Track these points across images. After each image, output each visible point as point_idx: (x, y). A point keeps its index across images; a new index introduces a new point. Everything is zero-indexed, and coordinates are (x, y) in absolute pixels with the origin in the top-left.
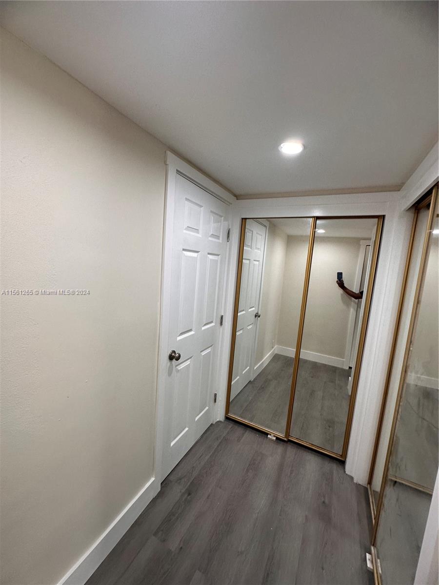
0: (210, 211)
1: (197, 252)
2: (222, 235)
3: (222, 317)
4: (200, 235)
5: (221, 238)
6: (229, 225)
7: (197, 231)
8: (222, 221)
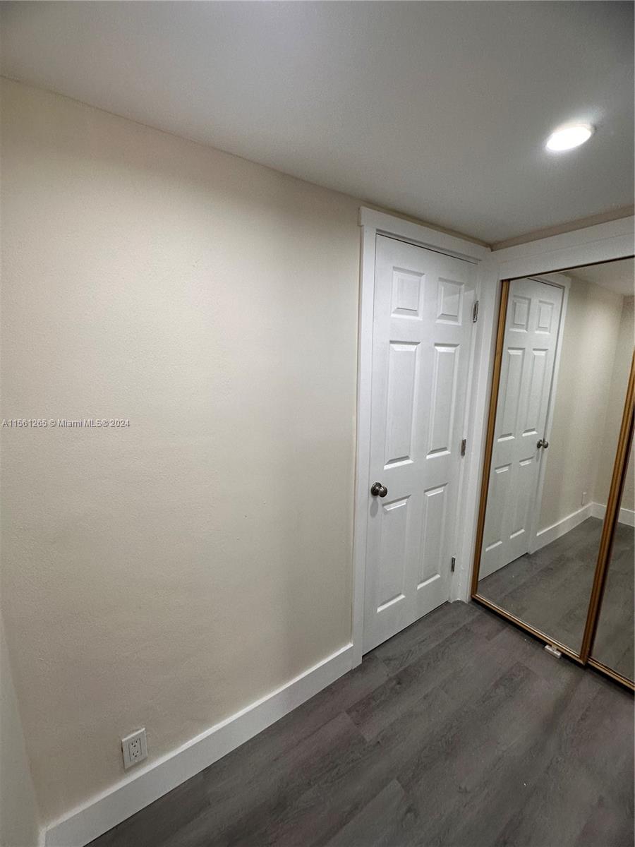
0: (437, 279)
1: (417, 343)
2: (464, 313)
3: (464, 442)
4: (419, 318)
5: (460, 319)
6: (476, 296)
7: (415, 312)
8: (463, 290)
